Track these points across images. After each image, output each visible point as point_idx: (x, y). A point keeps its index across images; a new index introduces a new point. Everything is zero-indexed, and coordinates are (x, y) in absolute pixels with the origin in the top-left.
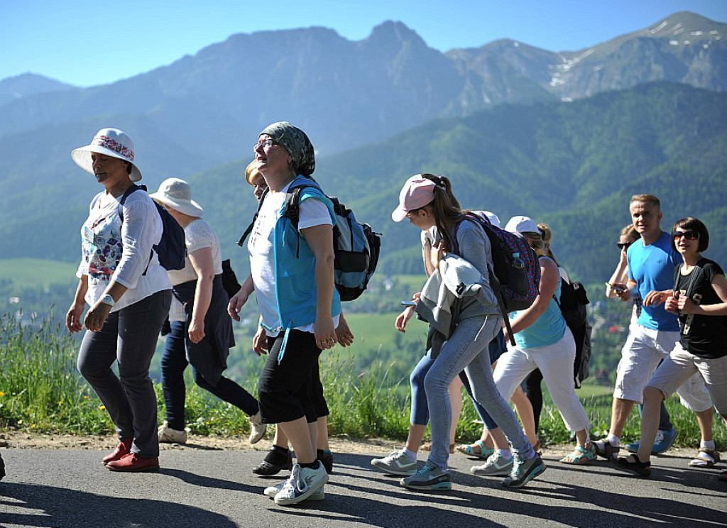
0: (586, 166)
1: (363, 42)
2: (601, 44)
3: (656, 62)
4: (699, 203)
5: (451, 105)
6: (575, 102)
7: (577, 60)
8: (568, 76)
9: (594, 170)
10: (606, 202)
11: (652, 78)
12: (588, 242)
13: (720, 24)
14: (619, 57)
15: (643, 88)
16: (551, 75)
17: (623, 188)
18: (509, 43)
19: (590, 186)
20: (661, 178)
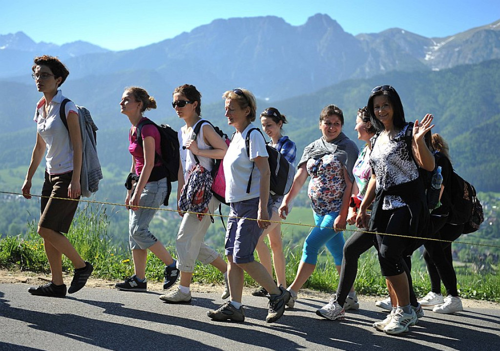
0: (447, 114)
1: (301, 27)
2: (460, 34)
3: (496, 47)
5: (358, 70)
6: (441, 71)
7: (443, 43)
8: (439, 53)
9: (452, 117)
10: (459, 138)
11: (493, 57)
14: (471, 42)
15: (487, 64)
16: (425, 52)
17: (471, 130)
18: (398, 31)
19: (449, 128)
20: (497, 124)
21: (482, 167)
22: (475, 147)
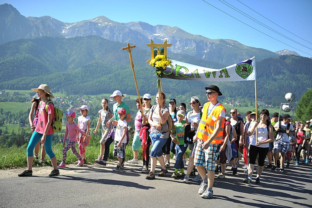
0: (72, 59)
2: (78, 22)
3: (94, 30)
4: (103, 72)
5: (28, 34)
6: (69, 39)
7: (71, 26)
8: (68, 31)
9: (74, 60)
10: (76, 70)
11: (93, 34)
12: (70, 82)
13: (113, 21)
14: (83, 27)
15: (90, 37)
16: (62, 29)
17: (82, 66)
18: (49, 17)
19: (73, 65)
20: (93, 64)
21: (86, 84)
22: (83, 74)
